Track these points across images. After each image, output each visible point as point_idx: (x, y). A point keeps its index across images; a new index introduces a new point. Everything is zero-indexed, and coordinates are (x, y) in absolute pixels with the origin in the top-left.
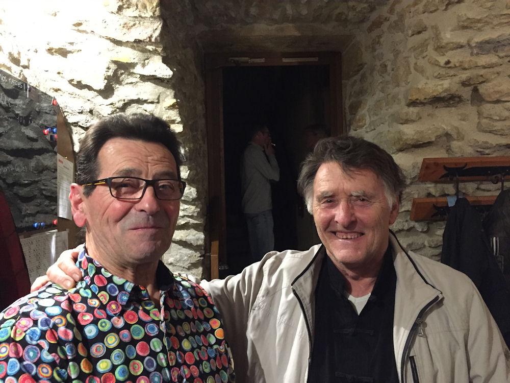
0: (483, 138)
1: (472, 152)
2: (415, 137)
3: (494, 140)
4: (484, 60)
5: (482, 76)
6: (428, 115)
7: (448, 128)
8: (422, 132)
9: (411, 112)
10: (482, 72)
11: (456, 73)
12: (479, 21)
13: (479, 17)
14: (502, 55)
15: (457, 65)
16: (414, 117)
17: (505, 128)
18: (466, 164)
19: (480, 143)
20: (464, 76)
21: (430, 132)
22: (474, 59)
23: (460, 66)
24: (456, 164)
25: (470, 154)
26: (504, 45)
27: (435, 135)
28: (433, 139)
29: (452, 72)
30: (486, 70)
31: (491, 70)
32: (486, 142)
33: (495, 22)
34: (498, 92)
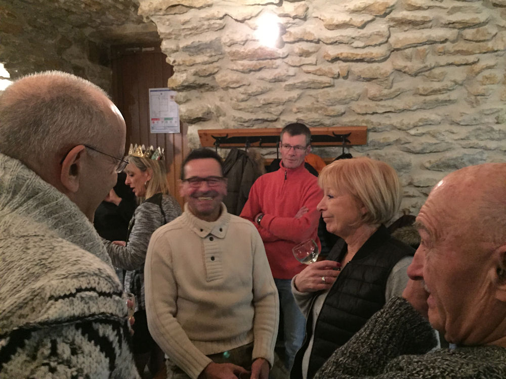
0: (238, 114)
1: (236, 125)
2: (186, 114)
3: (246, 116)
4: (199, 59)
5: (205, 70)
6: (197, 97)
7: (211, 107)
8: (191, 110)
9: (179, 96)
10: (205, 67)
11: (186, 69)
12: (170, 34)
13: (168, 32)
14: (208, 55)
15: (181, 63)
16: (182, 99)
17: (247, 107)
18: (227, 135)
19: (236, 118)
20: (193, 70)
21: (198, 110)
22: (193, 58)
23: (183, 64)
24: (220, 134)
25: (234, 126)
26: (203, 49)
27: (202, 112)
28: (200, 116)
29: (182, 68)
30: (207, 66)
31: (211, 65)
32: (241, 118)
33: (183, 34)
34: (224, 81)
